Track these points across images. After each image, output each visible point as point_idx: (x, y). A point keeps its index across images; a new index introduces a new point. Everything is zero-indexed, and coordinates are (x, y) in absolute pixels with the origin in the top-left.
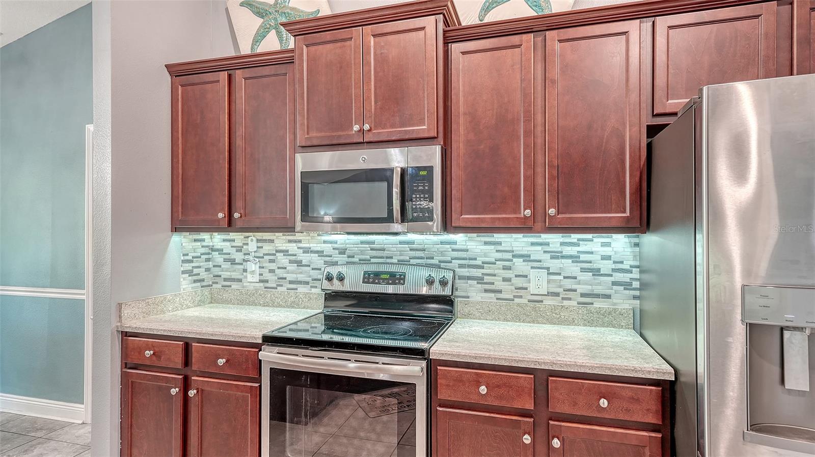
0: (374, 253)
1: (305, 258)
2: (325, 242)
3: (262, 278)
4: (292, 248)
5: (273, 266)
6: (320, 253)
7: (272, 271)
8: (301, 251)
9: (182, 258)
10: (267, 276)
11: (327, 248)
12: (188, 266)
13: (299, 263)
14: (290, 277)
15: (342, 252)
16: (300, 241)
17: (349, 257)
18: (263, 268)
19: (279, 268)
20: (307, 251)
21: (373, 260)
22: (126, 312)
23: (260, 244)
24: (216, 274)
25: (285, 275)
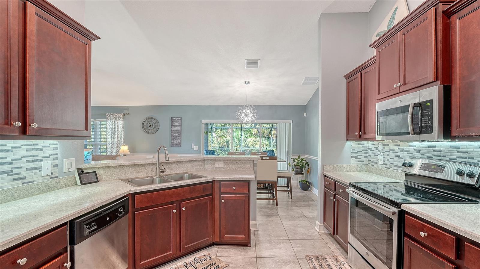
0: (435, 153)
1: (401, 154)
2: (410, 146)
3: (384, 163)
4: (396, 148)
5: (388, 157)
6: (408, 152)
7: (388, 160)
8: (400, 150)
9: (352, 151)
10: (387, 162)
11: (411, 149)
12: (355, 155)
13: (399, 156)
14: (395, 163)
15: (418, 152)
16: (399, 145)
17: (421, 155)
18: (385, 158)
19: (391, 158)
20: (402, 150)
21: (434, 157)
22: (326, 168)
23: (384, 147)
24: (369, 159)
25: (393, 162)
